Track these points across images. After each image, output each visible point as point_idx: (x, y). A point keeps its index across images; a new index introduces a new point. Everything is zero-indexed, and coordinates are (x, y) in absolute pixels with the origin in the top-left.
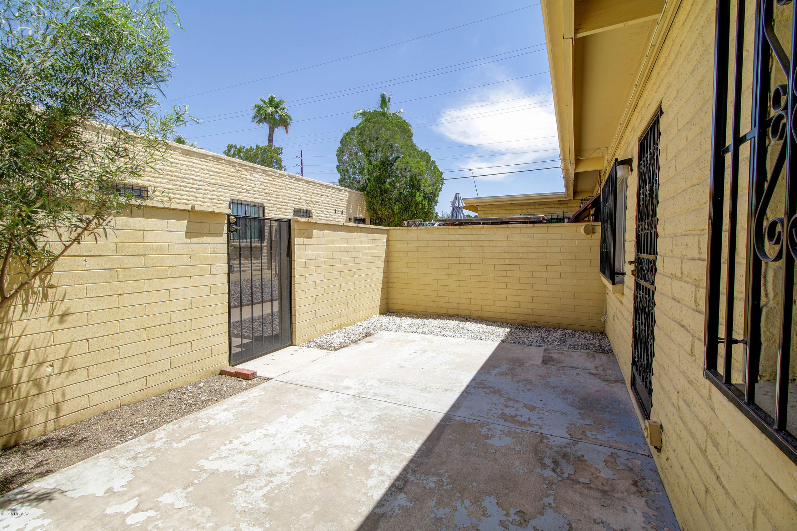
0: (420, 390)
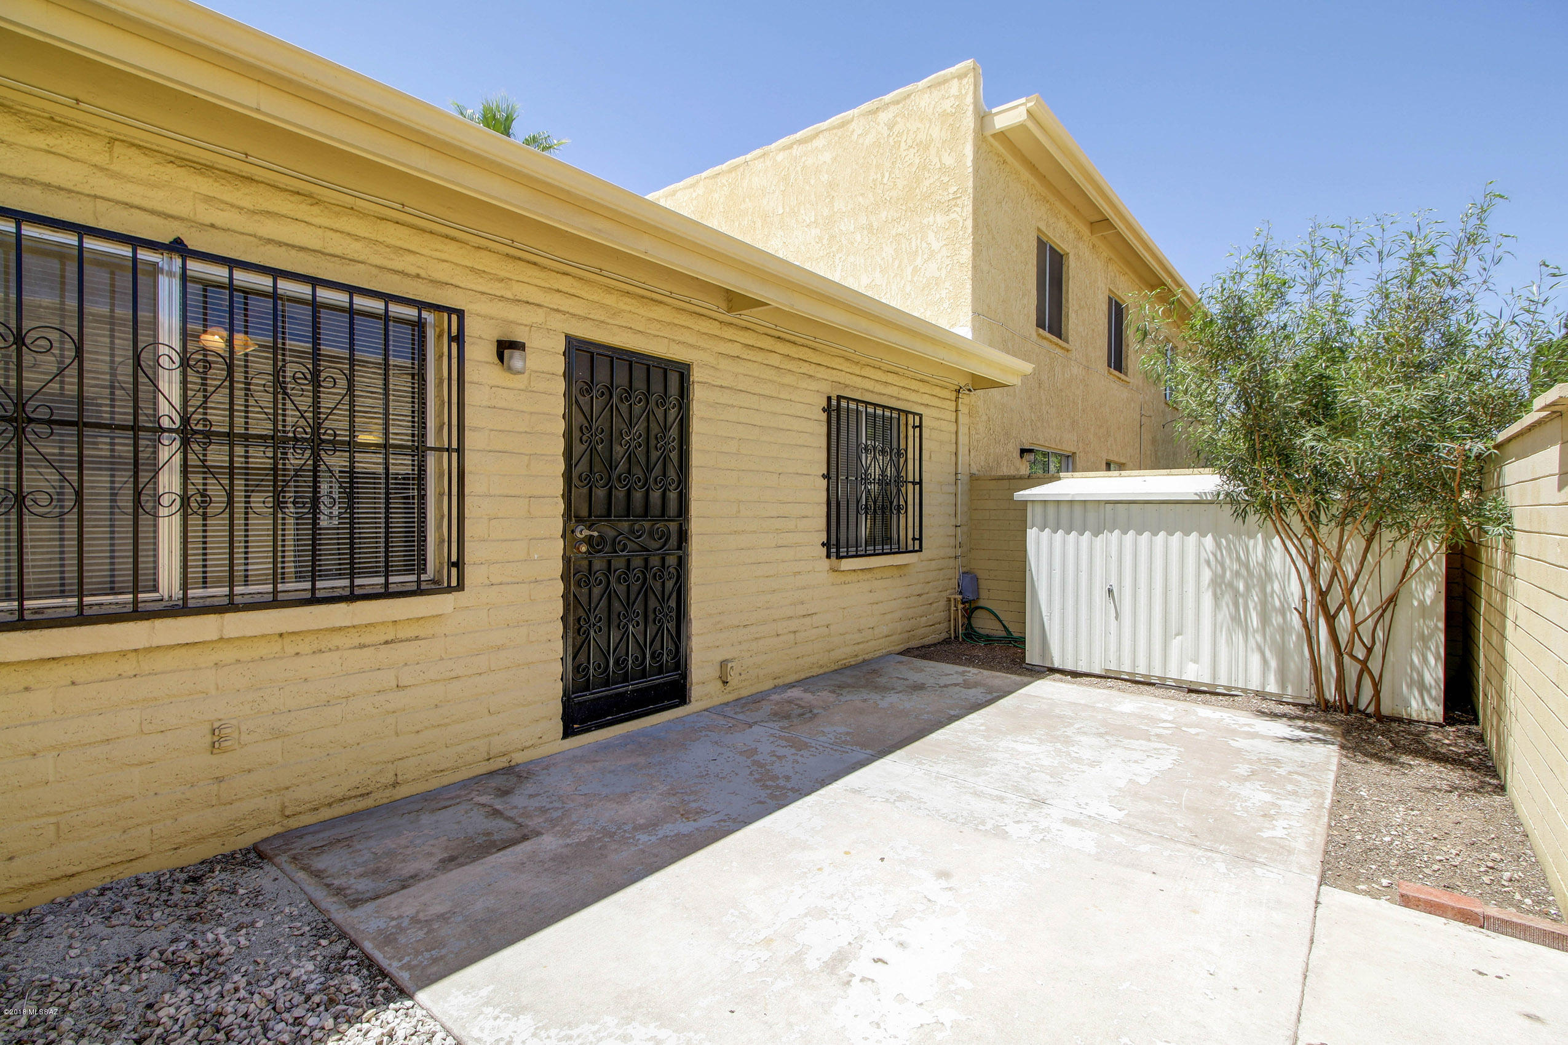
0: (910, 798)
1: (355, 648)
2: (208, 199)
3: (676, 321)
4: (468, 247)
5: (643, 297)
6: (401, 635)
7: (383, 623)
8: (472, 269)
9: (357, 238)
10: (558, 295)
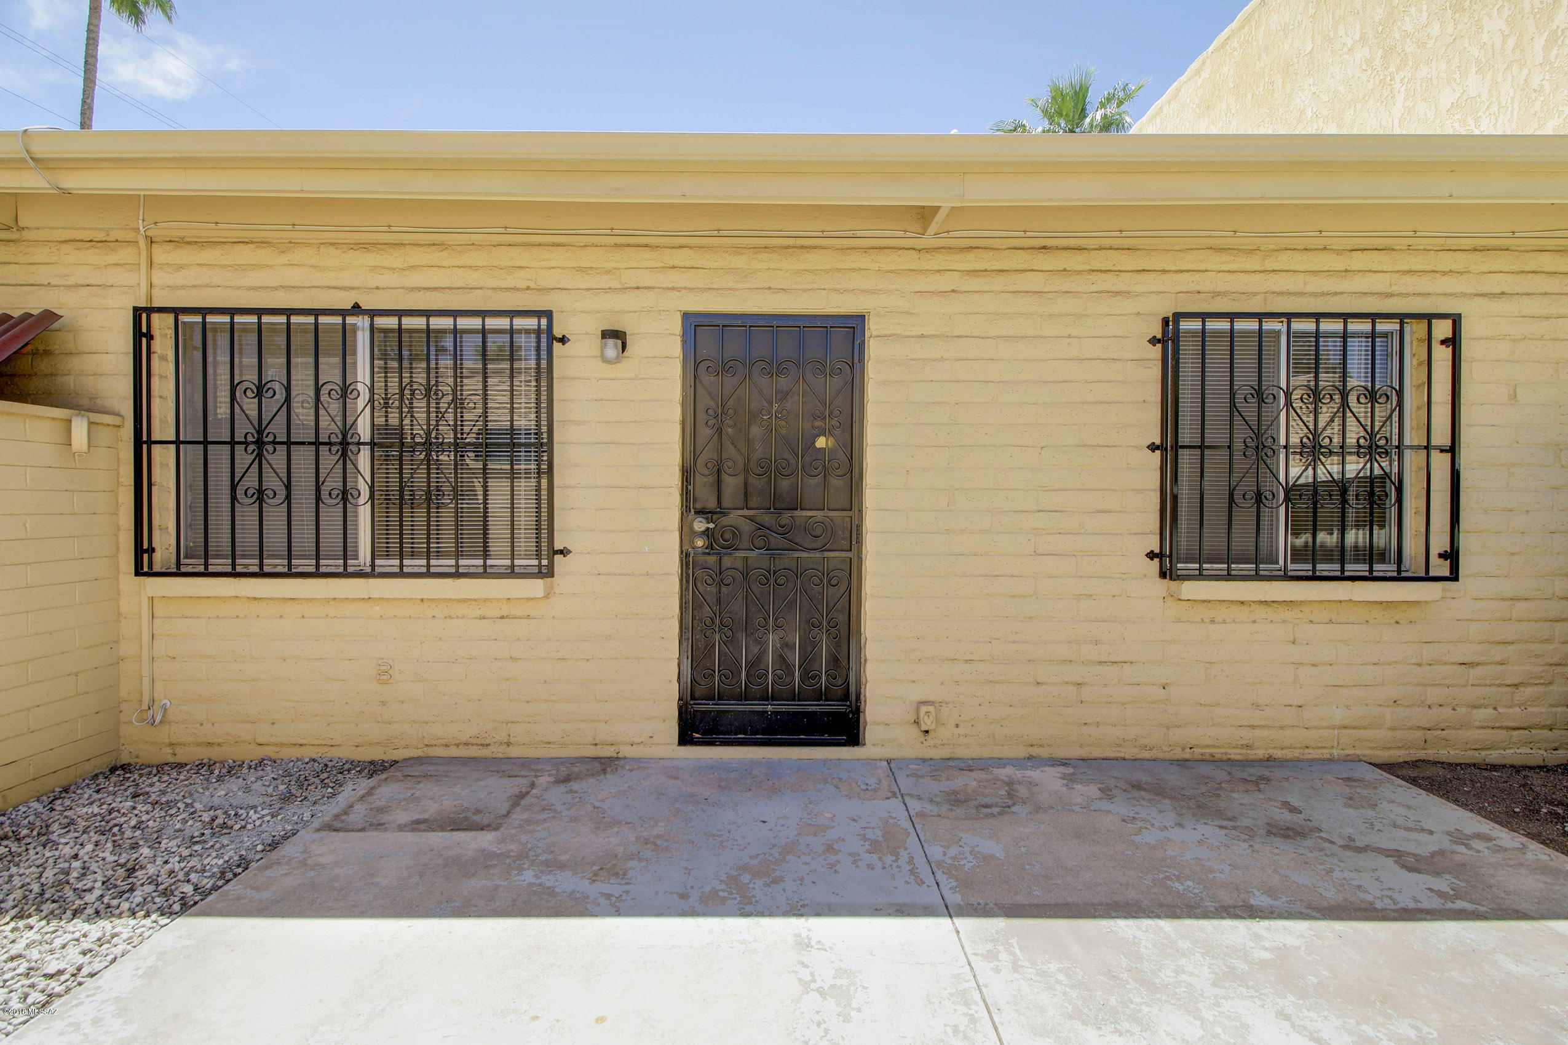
1: (476, 618)
2: (375, 269)
3: (842, 266)
4: (574, 248)
5: (788, 247)
6: (514, 612)
7: (498, 600)
8: (579, 269)
9: (476, 268)
10: (673, 272)
